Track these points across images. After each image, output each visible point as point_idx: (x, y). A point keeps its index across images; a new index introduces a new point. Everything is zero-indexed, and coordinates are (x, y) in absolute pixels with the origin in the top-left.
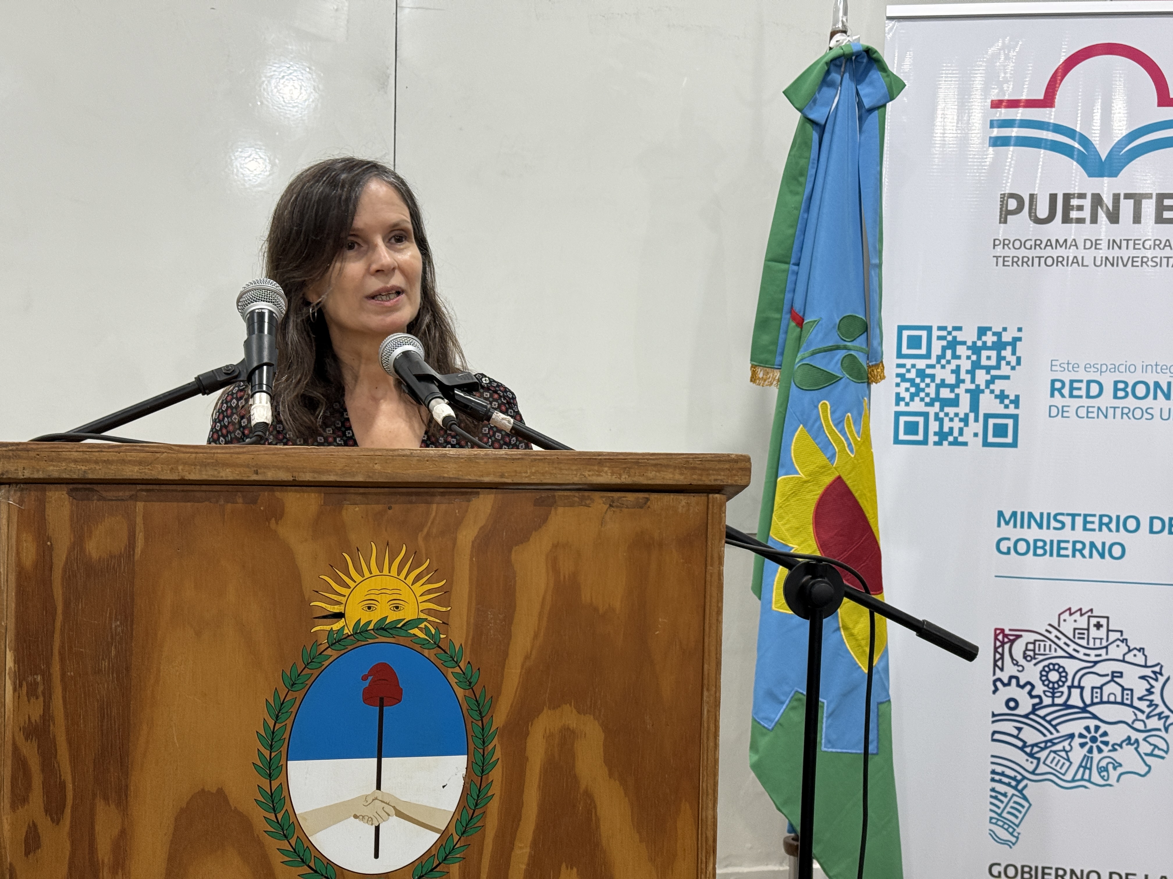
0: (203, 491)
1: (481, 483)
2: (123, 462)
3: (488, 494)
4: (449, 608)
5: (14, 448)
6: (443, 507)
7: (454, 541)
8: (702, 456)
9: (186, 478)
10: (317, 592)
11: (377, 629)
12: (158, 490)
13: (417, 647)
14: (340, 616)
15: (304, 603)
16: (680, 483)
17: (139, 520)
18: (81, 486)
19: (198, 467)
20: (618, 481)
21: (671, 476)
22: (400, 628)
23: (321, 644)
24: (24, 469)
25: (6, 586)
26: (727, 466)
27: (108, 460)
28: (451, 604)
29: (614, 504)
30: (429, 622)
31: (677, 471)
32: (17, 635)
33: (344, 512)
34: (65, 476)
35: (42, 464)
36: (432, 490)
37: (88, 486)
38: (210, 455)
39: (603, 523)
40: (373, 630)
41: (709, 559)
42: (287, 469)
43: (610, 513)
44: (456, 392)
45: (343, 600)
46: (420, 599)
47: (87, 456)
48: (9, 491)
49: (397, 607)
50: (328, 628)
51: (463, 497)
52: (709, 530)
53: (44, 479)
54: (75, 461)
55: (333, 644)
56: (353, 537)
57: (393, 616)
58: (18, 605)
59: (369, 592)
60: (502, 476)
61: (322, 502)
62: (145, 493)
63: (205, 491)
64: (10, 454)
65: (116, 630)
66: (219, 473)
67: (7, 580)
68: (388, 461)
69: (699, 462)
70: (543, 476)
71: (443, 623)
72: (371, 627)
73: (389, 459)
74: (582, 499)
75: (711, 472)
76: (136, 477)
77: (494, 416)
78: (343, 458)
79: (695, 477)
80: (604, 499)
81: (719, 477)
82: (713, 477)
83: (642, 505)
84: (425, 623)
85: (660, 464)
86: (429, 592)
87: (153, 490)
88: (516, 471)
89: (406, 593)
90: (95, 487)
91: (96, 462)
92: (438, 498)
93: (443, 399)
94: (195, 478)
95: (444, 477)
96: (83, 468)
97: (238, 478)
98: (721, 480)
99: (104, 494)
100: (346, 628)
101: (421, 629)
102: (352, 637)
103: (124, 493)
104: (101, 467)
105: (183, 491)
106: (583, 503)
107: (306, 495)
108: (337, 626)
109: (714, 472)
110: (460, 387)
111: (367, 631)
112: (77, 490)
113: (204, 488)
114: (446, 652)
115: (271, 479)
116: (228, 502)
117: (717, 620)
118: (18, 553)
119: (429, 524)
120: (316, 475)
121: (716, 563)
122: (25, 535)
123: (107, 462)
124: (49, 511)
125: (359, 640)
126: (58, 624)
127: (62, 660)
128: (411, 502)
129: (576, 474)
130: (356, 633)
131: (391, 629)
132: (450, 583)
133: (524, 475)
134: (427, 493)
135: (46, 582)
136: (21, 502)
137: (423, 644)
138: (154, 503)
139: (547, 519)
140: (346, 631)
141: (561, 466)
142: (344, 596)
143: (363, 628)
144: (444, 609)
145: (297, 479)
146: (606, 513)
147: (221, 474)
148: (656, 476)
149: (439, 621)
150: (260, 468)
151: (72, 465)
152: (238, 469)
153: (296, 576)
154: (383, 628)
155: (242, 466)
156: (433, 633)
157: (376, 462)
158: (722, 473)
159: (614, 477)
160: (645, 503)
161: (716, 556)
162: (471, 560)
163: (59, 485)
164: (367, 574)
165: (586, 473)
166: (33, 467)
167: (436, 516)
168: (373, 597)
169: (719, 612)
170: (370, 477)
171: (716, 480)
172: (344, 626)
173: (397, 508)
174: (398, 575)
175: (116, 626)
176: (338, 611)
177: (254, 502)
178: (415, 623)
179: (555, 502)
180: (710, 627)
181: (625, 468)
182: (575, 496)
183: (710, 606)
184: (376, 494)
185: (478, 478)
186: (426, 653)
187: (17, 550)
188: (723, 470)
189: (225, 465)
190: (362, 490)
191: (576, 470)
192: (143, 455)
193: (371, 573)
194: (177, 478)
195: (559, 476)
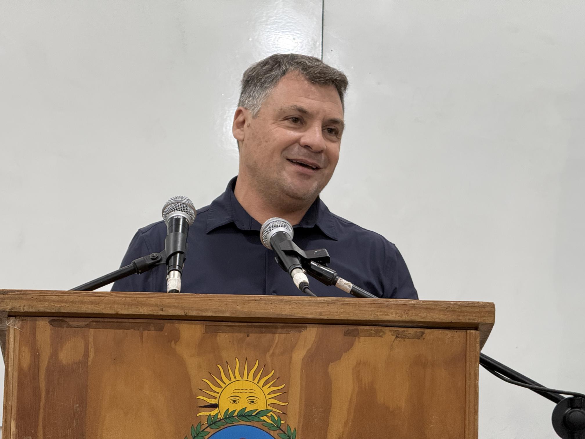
0: (130, 322)
1: (307, 319)
2: (82, 302)
3: (313, 327)
4: (287, 403)
5: (19, 293)
6: (283, 336)
7: (291, 358)
8: (459, 303)
9: (120, 313)
10: (201, 390)
11: (239, 416)
12: (102, 321)
13: (266, 429)
14: (215, 406)
15: (193, 397)
16: (444, 321)
17: (91, 339)
18: (57, 318)
19: (127, 306)
20: (401, 319)
21: (438, 316)
22: (255, 415)
23: (203, 424)
24: (24, 306)
25: (12, 380)
26: (477, 310)
27: (73, 301)
28: (288, 401)
29: (399, 336)
30: (274, 412)
31: (442, 313)
32: (18, 410)
33: (218, 338)
34: (48, 310)
35: (35, 303)
36: (276, 324)
37: (61, 318)
38: (133, 298)
39: (392, 348)
40: (237, 416)
41: (468, 375)
42: (182, 308)
43: (396, 342)
44: (312, 263)
45: (217, 395)
46: (268, 397)
47: (61, 299)
48: (15, 321)
49: (253, 402)
50: (208, 414)
51: (296, 329)
52: (468, 355)
53: (35, 312)
54: (54, 301)
55: (211, 425)
56: (224, 354)
57: (250, 408)
58: (18, 391)
59: (234, 391)
60: (321, 314)
61: (204, 331)
62: (94, 323)
63: (131, 323)
64: (17, 296)
65: (76, 410)
66: (139, 310)
67: (13, 377)
68: (246, 304)
69: (458, 307)
70: (349, 315)
71: (283, 413)
72: (236, 414)
73: (246, 302)
74: (377, 332)
75: (466, 314)
76: (90, 312)
77: (338, 282)
78: (217, 301)
79: (454, 317)
80: (392, 332)
81: (472, 318)
82: (467, 318)
83: (420, 337)
84: (271, 413)
85: (430, 308)
86: (274, 392)
87: (99, 322)
88: (330, 311)
89: (258, 393)
90: (65, 319)
91: (66, 302)
92: (279, 330)
93: (301, 269)
94: (125, 313)
95: (282, 315)
96: (59, 306)
97: (151, 313)
98: (473, 320)
99: (71, 323)
100: (219, 414)
101: (268, 417)
102: (223, 421)
103: (82, 322)
104: (69, 305)
105: (117, 322)
106: (378, 335)
107: (193, 326)
108: (213, 413)
109: (469, 314)
110: (316, 260)
111: (233, 417)
112: (55, 320)
113: (131, 320)
114: (285, 433)
115: (171, 314)
116: (145, 330)
117: (474, 418)
118: (19, 360)
119: (274, 346)
120: (199, 312)
121: (473, 378)
122: (23, 348)
123: (73, 302)
124: (38, 333)
125: (227, 423)
126: (42, 405)
127: (44, 427)
128: (262, 333)
129: (371, 314)
130: (226, 418)
131: (248, 416)
132: (288, 386)
133: (335, 314)
134: (273, 327)
135: (35, 377)
136: (22, 328)
137: (270, 427)
138: (100, 330)
139: (353, 345)
140: (219, 416)
141: (361, 308)
142: (218, 393)
143: (230, 415)
144: (284, 404)
145: (187, 314)
146: (394, 342)
147: (140, 311)
148: (427, 316)
149: (280, 412)
150: (164, 307)
151: (52, 304)
152: (151, 308)
153: (187, 378)
154: (244, 415)
155: (153, 305)
156: (276, 419)
157: (238, 304)
158: (474, 315)
159: (397, 316)
160: (422, 336)
161: (472, 373)
162: (302, 370)
163: (44, 318)
164: (233, 379)
165: (378, 314)
166: (30, 305)
167: (278, 341)
168: (236, 394)
169: (476, 412)
170: (234, 314)
171: (469, 319)
172: (218, 413)
173: (253, 336)
174: (253, 380)
175: (76, 407)
176: (214, 403)
177: (161, 329)
178: (264, 412)
179: (358, 334)
180: (469, 423)
181: (405, 310)
182: (372, 330)
183: (469, 408)
184: (239, 326)
185: (304, 316)
186: (272, 433)
187: (19, 357)
188: (475, 313)
189: (143, 305)
190: (230, 324)
191: (372, 311)
192: (93, 298)
193: (235, 378)
194: (114, 313)
195: (359, 315)
